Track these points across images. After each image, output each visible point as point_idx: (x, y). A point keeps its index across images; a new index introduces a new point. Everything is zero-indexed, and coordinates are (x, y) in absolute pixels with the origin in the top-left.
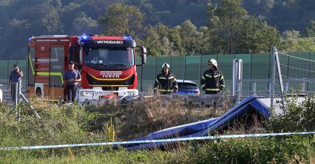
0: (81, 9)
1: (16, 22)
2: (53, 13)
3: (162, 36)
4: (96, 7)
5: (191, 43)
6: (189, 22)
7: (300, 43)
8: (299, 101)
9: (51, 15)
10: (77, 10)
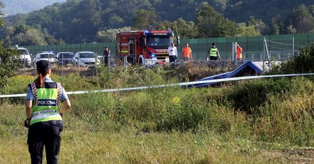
0: (114, 12)
1: (75, 20)
2: (97, 14)
3: (167, 27)
4: (122, 10)
5: (184, 31)
6: (181, 19)
7: (247, 30)
8: (277, 63)
9: (96, 16)
10: (111, 12)
